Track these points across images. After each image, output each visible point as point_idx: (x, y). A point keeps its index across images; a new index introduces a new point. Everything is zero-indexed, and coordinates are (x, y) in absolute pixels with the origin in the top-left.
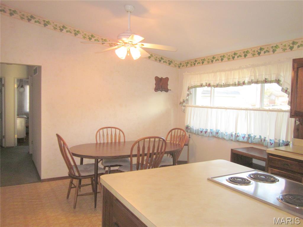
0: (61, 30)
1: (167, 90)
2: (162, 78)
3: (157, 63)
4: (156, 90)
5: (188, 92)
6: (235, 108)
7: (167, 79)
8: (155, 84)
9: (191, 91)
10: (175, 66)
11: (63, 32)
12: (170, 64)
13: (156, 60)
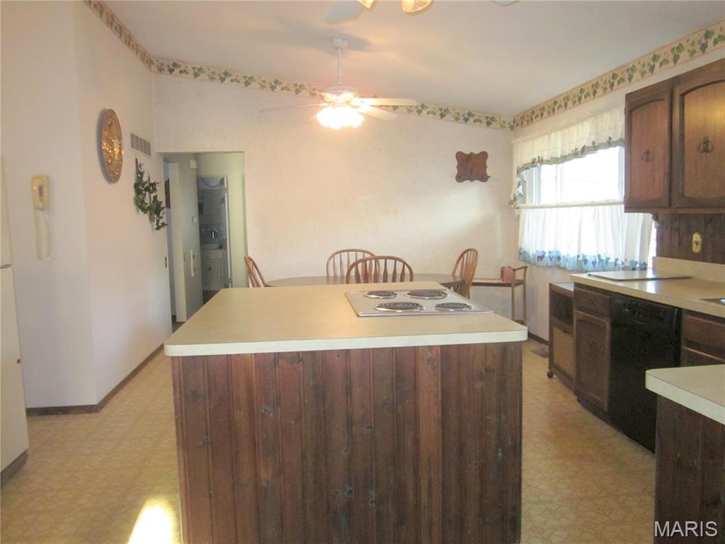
0: (273, 88)
1: (484, 178)
2: (472, 153)
3: (460, 126)
4: (460, 178)
5: (518, 179)
6: (580, 203)
7: (484, 155)
8: (457, 167)
9: (523, 177)
10: (503, 127)
11: (275, 90)
12: (488, 124)
13: (457, 119)
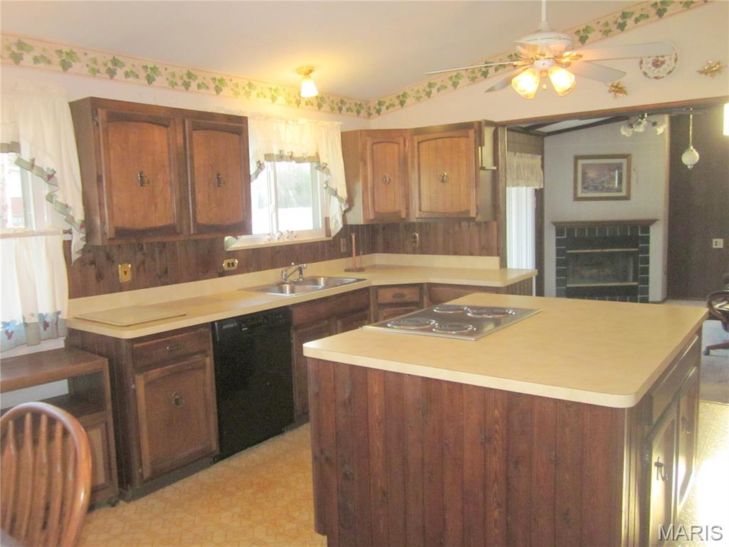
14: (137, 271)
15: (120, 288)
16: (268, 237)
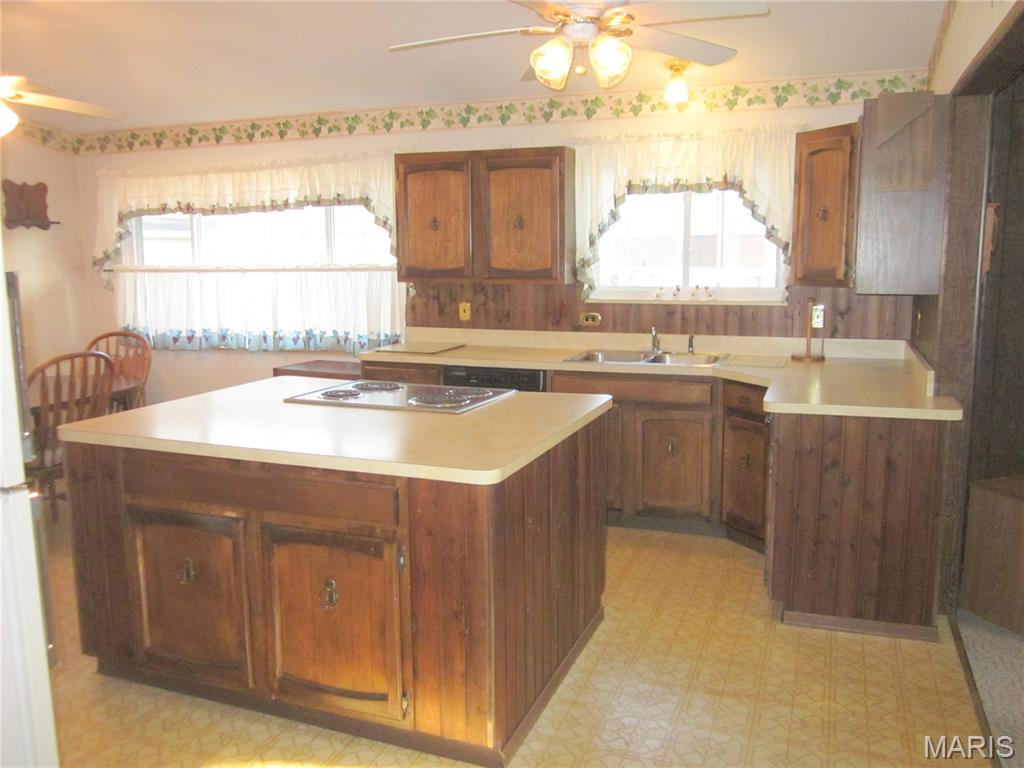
14: (475, 311)
15: (461, 325)
16: (658, 291)
